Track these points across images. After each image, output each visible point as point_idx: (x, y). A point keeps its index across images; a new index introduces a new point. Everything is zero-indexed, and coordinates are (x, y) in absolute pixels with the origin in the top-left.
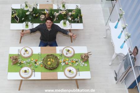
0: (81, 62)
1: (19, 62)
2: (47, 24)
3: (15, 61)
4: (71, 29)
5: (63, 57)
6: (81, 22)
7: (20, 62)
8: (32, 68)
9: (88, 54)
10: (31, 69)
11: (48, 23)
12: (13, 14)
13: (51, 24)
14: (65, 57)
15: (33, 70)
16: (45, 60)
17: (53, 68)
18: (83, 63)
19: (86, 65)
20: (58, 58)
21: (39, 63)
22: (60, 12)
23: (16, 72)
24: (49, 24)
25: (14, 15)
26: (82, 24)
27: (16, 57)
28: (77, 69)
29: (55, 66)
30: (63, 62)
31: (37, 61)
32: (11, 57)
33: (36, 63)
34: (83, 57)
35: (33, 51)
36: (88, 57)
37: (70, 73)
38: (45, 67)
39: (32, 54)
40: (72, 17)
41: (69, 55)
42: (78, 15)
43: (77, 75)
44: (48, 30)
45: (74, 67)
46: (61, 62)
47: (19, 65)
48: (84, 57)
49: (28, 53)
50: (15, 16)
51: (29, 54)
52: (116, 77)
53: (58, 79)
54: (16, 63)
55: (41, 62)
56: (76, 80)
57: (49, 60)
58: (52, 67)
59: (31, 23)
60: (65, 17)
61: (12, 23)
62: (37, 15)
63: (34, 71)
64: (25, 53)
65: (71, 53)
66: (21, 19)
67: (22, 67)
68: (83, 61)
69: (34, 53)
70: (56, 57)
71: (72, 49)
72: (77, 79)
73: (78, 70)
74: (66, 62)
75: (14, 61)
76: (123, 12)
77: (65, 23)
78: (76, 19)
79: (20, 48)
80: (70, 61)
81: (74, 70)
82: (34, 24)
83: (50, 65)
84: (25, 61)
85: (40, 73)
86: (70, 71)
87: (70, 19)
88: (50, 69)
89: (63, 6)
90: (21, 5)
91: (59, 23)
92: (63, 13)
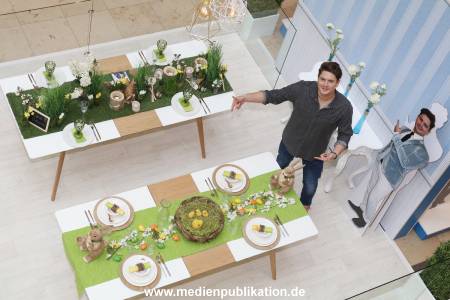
0: (278, 197)
3: (100, 247)
4: (208, 114)
6: (228, 88)
10: (151, 257)
12: (24, 109)
14: (231, 195)
15: (157, 257)
17: (212, 236)
18: (284, 199)
19: (292, 201)
21: (166, 230)
22: (159, 73)
23: (109, 279)
28: (275, 220)
29: (216, 226)
30: (232, 209)
32: (79, 239)
33: (156, 235)
35: (131, 203)
37: (262, 234)
39: (133, 214)
40: (199, 80)
41: (238, 187)
43: (282, 236)
45: (266, 215)
46: (227, 212)
47: (109, 256)
50: (34, 112)
51: (126, 214)
52: (357, 217)
53: (237, 260)
54: (101, 251)
55: (171, 227)
57: (191, 214)
58: (211, 233)
59: (88, 123)
60: (180, 85)
61: (26, 137)
64: (112, 213)
65: (240, 180)
66: (55, 117)
67: (120, 260)
68: (281, 191)
69: (136, 210)
70: (209, 201)
71: (237, 167)
74: (239, 208)
75: (97, 245)
76: (338, 33)
77: (186, 102)
78: (215, 82)
79: (90, 206)
80: (247, 203)
81: (269, 224)
82: (96, 125)
83: (202, 228)
84: (123, 240)
85: (181, 259)
86: (262, 229)
87: (196, 87)
88: (207, 240)
89: (161, 54)
90: (31, 77)
91: (170, 104)
92: (170, 74)
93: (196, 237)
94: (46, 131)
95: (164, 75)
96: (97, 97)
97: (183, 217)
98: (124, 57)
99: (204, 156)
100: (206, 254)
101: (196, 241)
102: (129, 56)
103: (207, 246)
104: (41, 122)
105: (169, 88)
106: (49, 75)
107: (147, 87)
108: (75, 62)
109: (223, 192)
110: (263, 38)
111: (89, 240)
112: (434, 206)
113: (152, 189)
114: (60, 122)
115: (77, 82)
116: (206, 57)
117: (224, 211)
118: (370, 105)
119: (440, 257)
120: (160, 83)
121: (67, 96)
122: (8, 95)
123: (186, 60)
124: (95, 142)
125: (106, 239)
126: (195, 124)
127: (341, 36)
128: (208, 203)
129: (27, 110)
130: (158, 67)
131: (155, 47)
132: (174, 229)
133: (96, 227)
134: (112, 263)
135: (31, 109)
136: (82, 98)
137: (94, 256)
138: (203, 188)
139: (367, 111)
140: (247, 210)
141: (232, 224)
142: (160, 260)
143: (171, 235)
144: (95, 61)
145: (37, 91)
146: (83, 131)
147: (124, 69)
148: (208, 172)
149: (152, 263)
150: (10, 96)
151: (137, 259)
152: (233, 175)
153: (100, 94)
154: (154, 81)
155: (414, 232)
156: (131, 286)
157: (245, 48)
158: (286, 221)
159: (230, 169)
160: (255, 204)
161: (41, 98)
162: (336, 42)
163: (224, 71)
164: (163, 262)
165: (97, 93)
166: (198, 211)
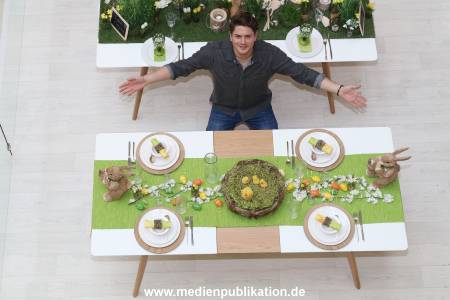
0: (371, 187)
1: (135, 190)
2: (235, 40)
3: (119, 188)
4: (329, 60)
5: (301, 168)
6: (370, 32)
7: (138, 191)
8: (183, 212)
9: (398, 156)
10: (179, 216)
11: (239, 36)
12: (104, 8)
13: (250, 41)
14: (310, 168)
15: (187, 219)
16: (231, 183)
17: (263, 212)
18: (378, 193)
19: (389, 198)
20: (281, 171)
21: (210, 191)
23: (123, 226)
24: (242, 41)
25: (110, 12)
26: (372, 40)
27: (121, 169)
28: (355, 215)
29: (267, 202)
30: (301, 189)
31: (199, 185)
32: (101, 172)
33: (195, 193)
34: (378, 169)
35: (186, 148)
36: (397, 168)
37: (329, 230)
38: (232, 208)
39: (181, 160)
40: (332, 16)
41: (323, 162)
42: (355, 6)
43: (355, 239)
44: (239, 65)
45: (345, 209)
46: (294, 189)
47: (132, 200)
48: (382, 166)
49: (167, 156)
50: (114, 14)
51: (171, 158)
53: (282, 251)
54: (120, 192)
55: (217, 188)
56: (352, 256)
57: (245, 179)
58: (258, 209)
59: (175, 40)
60: (305, 17)
61: (101, 42)
62: (199, 9)
63: (192, 223)
64: (156, 154)
65: (328, 154)
66: (135, 25)
67: (144, 209)
68: (379, 182)
69: (187, 157)
70: (273, 170)
71: (335, 137)
72: (352, 253)
73: (358, 218)
74: (313, 188)
75: (114, 185)
77: (305, 39)
78: (349, 22)
79: (137, 137)
80: (326, 185)
81: (341, 218)
82: (185, 44)
85: (215, 229)
86: (327, 222)
87: (327, 24)
91: (284, 38)
92: (296, 2)
93: (237, 209)
94: (125, 38)
96: (195, 11)
99: (333, 111)
101: (236, 212)
104: (122, 29)
113: (217, 137)
114: (141, 32)
128: (270, 171)
129: (107, 11)
132: (220, 191)
134: (133, 206)
138: (280, 151)
140: (322, 194)
142: (189, 223)
143: (214, 198)
149: (177, 224)
152: (320, 144)
156: (142, 243)
158: (370, 222)
160: (337, 189)
164: (192, 227)
165: (196, 6)
166: (255, 177)
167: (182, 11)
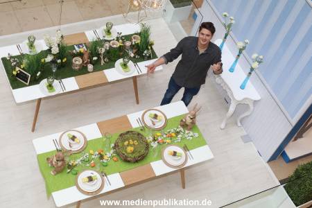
0: (187, 132)
4: (140, 74)
6: (154, 56)
8: (99, 169)
17: (140, 158)
18: (191, 134)
19: (197, 135)
21: (109, 154)
22: (107, 45)
23: (70, 187)
30: (154, 140)
32: (48, 159)
33: (101, 157)
35: (85, 135)
37: (175, 158)
39: (86, 142)
40: (135, 51)
41: (159, 124)
43: (188, 159)
45: (178, 145)
46: (151, 142)
47: (69, 170)
50: (20, 71)
51: (81, 142)
54: (63, 167)
55: (112, 151)
57: (126, 143)
59: (57, 79)
60: (121, 53)
61: (14, 88)
63: (105, 174)
64: (72, 142)
65: (160, 120)
66: (34, 75)
67: (76, 174)
68: (188, 128)
69: (88, 140)
74: (160, 139)
76: (231, 19)
77: (125, 65)
78: (145, 52)
79: (56, 136)
80: (165, 136)
81: (180, 151)
82: (63, 80)
83: (133, 153)
84: (79, 160)
85: (118, 174)
86: (175, 154)
87: (132, 55)
88: (136, 161)
89: (108, 32)
90: (18, 47)
91: (114, 67)
92: (115, 46)
93: (129, 159)
94: (28, 84)
95: (110, 47)
96: (64, 61)
97: (120, 145)
98: (84, 34)
99: (138, 103)
100: (136, 171)
101: (129, 162)
102: (87, 33)
103: (137, 165)
104: (25, 78)
105: (113, 55)
106: (31, 45)
107: (98, 55)
108: (48, 37)
109: (149, 128)
110: (181, 22)
111: (55, 160)
112: (295, 140)
113: (100, 125)
114: (37, 78)
115: (49, 50)
116: (140, 34)
117: (149, 141)
118: (252, 69)
119: (298, 175)
120: (108, 52)
121: (43, 60)
122: (2, 59)
123: (126, 36)
124: (62, 92)
125: (67, 159)
126: (132, 81)
127: (233, 22)
128: (138, 135)
129: (15, 69)
130: (106, 41)
131: (105, 27)
132: (114, 153)
133: (60, 151)
134: (70, 174)
135: (18, 69)
136: (53, 62)
137: (59, 171)
138: (135, 125)
139: (250, 73)
140: (165, 141)
141: (154, 150)
142: (103, 174)
143: (112, 157)
144: (62, 36)
145: (22, 56)
146: (53, 85)
147: (82, 42)
148: (139, 114)
149: (98, 176)
150: (4, 59)
151: (88, 173)
152: (156, 116)
153: (65, 59)
154: (103, 50)
155: (281, 158)
156: (83, 192)
157: (168, 29)
158: (192, 149)
159: (154, 112)
160: (171, 137)
161: (25, 61)
162: (230, 26)
163: (152, 45)
164: (106, 176)
165: (63, 58)
166: (131, 141)
167: (57, 62)
